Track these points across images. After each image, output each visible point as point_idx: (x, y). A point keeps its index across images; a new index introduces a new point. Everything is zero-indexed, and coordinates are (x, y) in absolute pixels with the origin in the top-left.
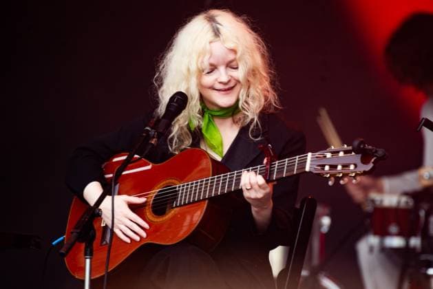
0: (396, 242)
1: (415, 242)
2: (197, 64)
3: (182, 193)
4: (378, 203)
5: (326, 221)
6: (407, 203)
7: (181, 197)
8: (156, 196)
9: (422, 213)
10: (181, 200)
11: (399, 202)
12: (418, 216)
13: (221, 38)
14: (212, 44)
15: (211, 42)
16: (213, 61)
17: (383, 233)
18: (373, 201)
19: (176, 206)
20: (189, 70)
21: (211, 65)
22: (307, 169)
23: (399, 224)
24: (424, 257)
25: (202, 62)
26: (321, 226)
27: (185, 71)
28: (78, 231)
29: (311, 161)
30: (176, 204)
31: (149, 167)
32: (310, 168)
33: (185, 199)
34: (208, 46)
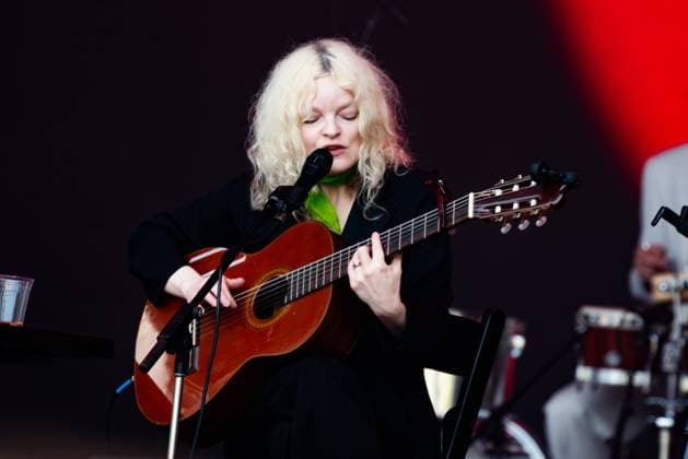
0: (615, 377)
1: (642, 379)
2: (297, 108)
3: (295, 283)
4: (593, 321)
5: (519, 342)
6: (634, 322)
7: (295, 288)
9: (654, 339)
10: (294, 293)
11: (622, 321)
12: (648, 343)
13: (333, 73)
14: (319, 81)
15: (316, 78)
16: (316, 104)
17: (598, 363)
18: (587, 317)
19: (289, 302)
20: (286, 117)
21: (315, 110)
22: (471, 215)
23: (620, 352)
24: (652, 401)
25: (304, 105)
26: (510, 348)
27: (282, 118)
29: (475, 203)
30: (288, 299)
31: (243, 260)
32: (475, 212)
33: (300, 290)
34: (313, 83)
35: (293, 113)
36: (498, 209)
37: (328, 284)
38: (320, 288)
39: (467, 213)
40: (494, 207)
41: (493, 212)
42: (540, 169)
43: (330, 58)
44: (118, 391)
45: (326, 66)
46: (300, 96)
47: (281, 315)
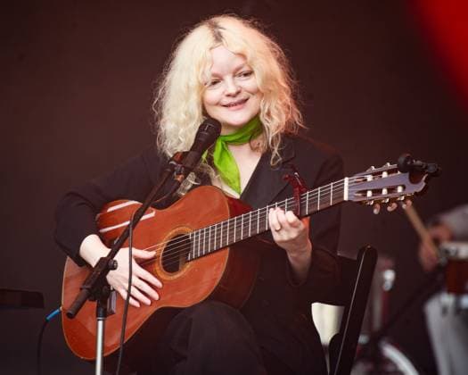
2: (197, 78)
3: (197, 242)
5: (389, 276)
7: (197, 247)
8: (165, 249)
10: (196, 251)
13: (224, 42)
14: (214, 51)
15: (211, 49)
16: (215, 70)
19: (192, 259)
20: (188, 87)
21: (214, 75)
22: (346, 198)
25: (203, 73)
28: (89, 286)
29: (349, 187)
30: (191, 257)
31: (152, 215)
32: (349, 196)
33: (201, 250)
34: (209, 54)
35: (194, 83)
36: (369, 194)
37: (225, 248)
38: (219, 250)
39: (343, 197)
40: (365, 192)
41: (365, 195)
42: (406, 161)
43: (221, 30)
44: (48, 318)
45: (218, 38)
46: (199, 67)
47: (185, 270)
